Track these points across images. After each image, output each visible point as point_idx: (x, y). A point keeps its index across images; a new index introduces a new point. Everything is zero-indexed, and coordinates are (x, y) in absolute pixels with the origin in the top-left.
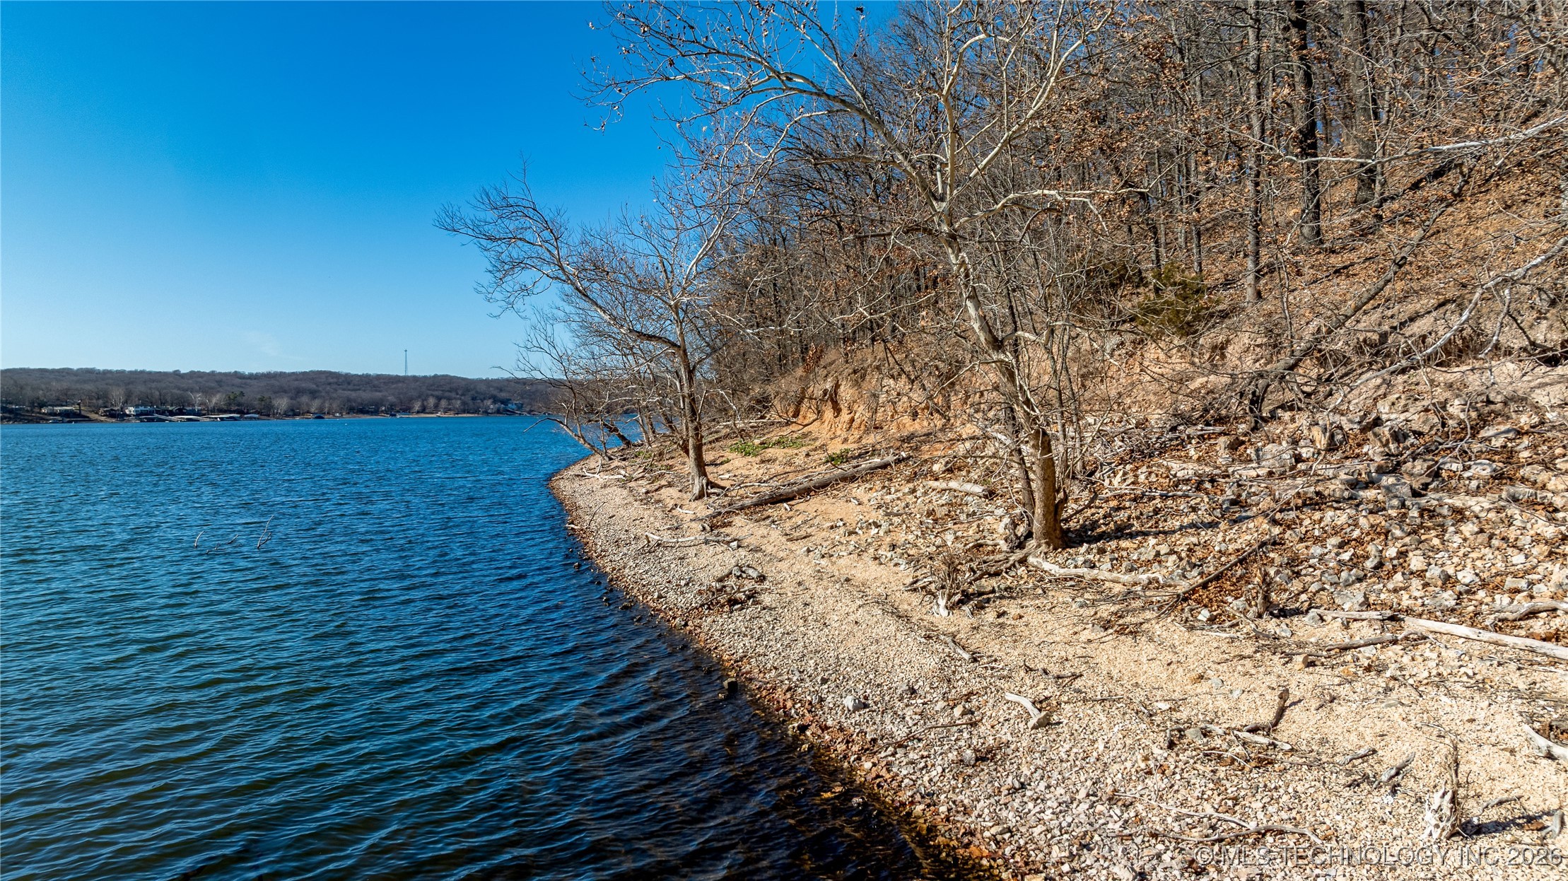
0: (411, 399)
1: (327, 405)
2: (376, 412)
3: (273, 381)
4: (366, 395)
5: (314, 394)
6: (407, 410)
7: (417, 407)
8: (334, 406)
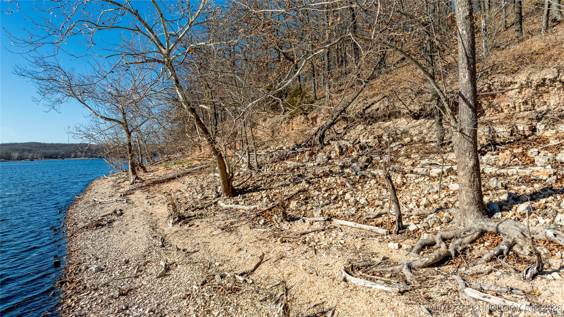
0: (71, 153)
1: (35, 155)
2: (56, 158)
3: (12, 146)
4: (52, 151)
5: (30, 151)
6: (69, 157)
7: (73, 155)
8: (38, 155)
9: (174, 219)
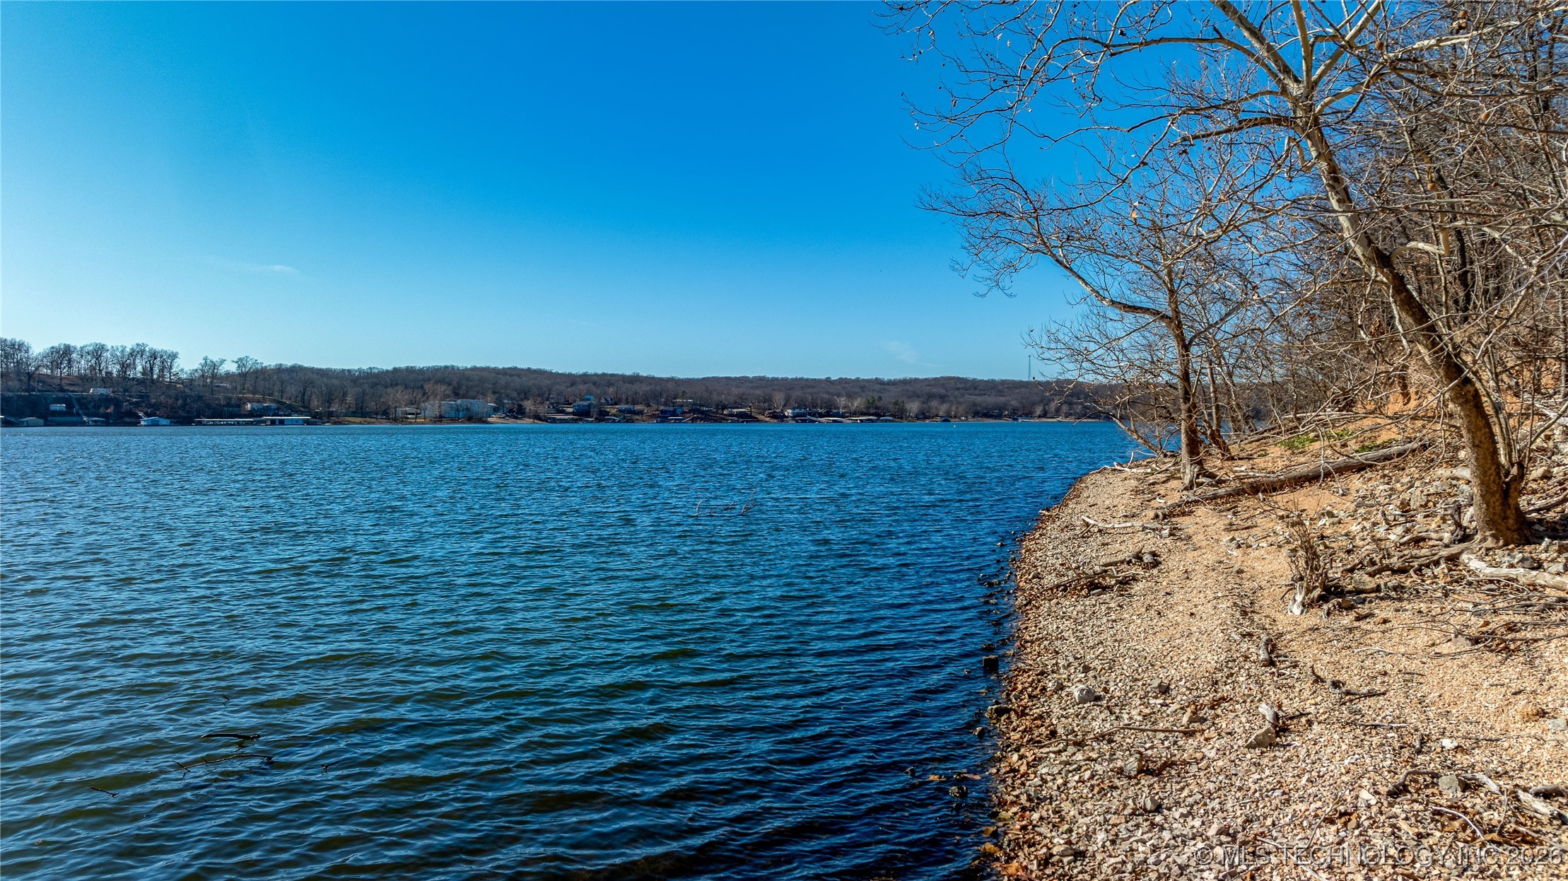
0: (1033, 404)
1: (954, 408)
2: (999, 416)
3: (908, 387)
4: (990, 400)
5: (943, 398)
6: (1029, 414)
7: (1039, 411)
8: (960, 409)
9: (1309, 591)
